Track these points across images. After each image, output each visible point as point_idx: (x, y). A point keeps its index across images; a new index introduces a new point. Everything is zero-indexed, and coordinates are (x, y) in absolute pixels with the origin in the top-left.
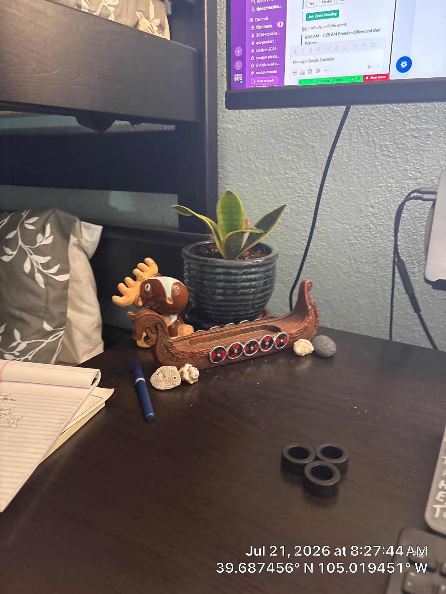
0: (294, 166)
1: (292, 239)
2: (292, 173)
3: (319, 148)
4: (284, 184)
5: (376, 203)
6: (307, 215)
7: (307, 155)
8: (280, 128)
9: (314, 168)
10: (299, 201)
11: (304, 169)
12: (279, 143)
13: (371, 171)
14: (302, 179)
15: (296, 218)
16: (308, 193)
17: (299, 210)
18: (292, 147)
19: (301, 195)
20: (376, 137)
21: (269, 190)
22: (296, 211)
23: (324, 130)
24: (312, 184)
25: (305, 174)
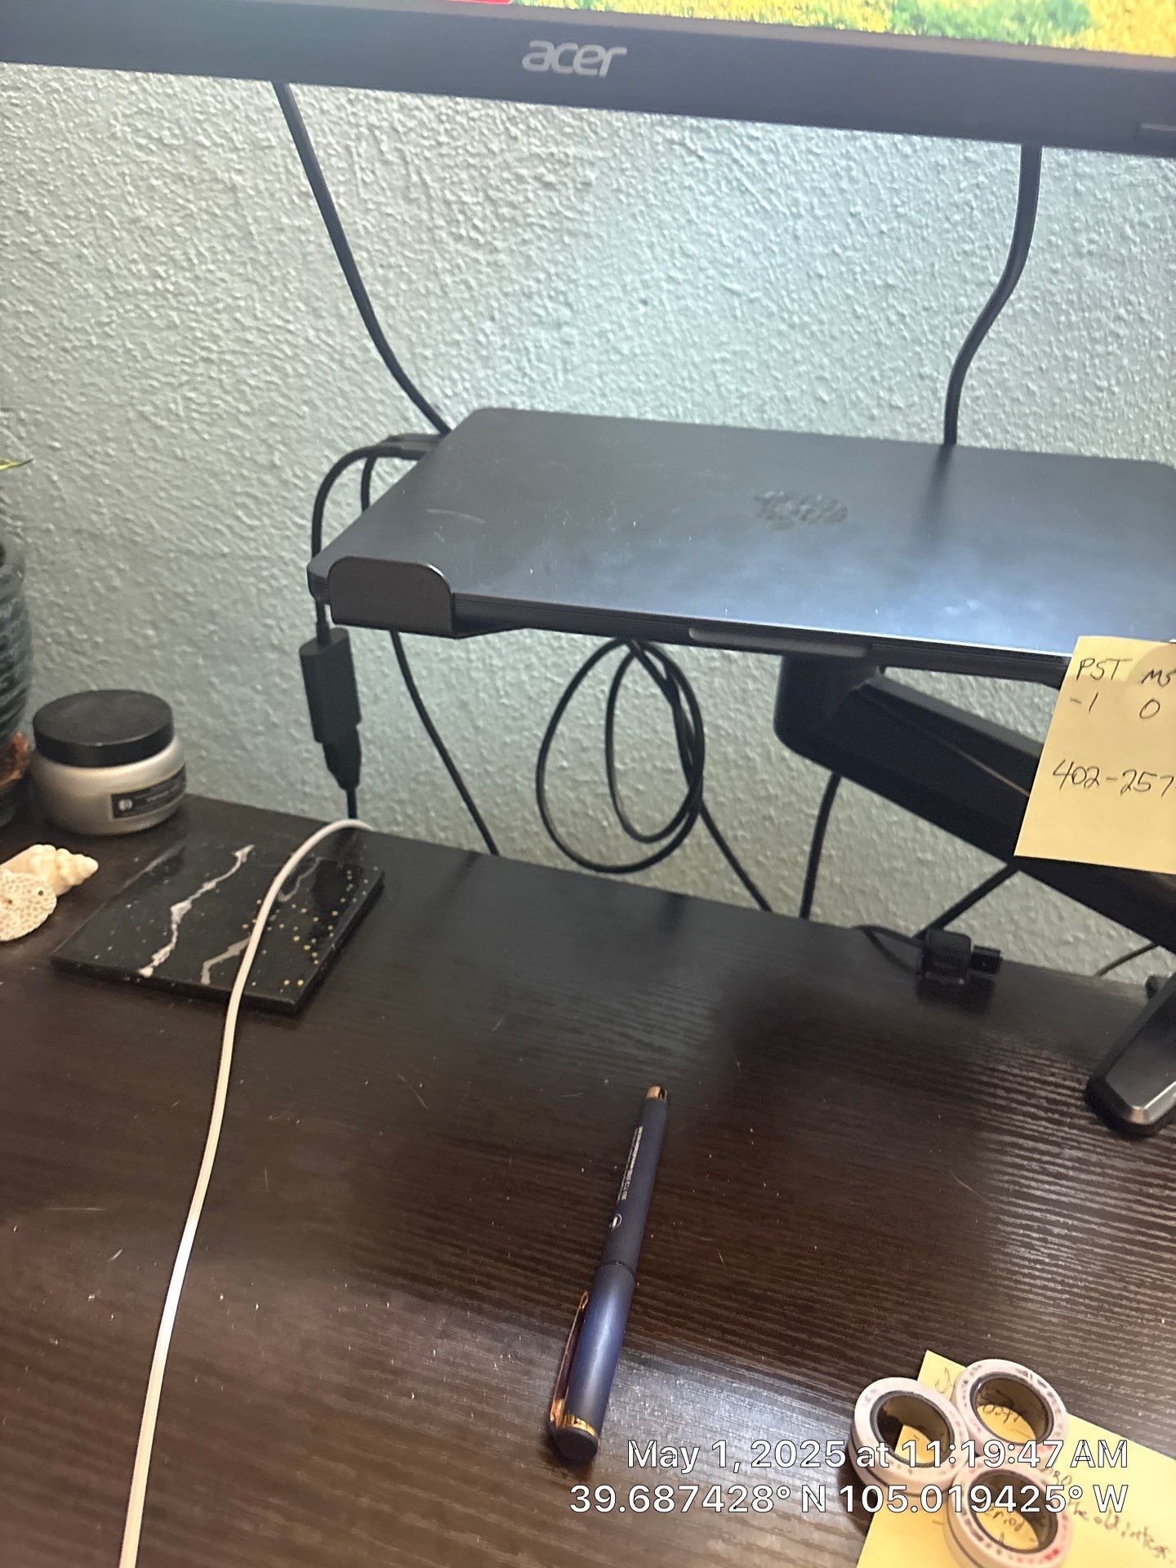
0: (177, 254)
1: (204, 503)
2: (175, 275)
3: (252, 193)
4: (154, 314)
5: (447, 396)
6: (241, 424)
7: (216, 215)
8: (115, 109)
9: (244, 264)
10: (211, 378)
11: (212, 267)
12: (115, 164)
13: (423, 291)
14: (210, 304)
15: (209, 433)
16: (234, 352)
17: (217, 406)
18: (165, 184)
19: (214, 356)
20: (432, 171)
21: (107, 329)
22: (205, 410)
23: (263, 131)
24: (243, 320)
25: (215, 284)
